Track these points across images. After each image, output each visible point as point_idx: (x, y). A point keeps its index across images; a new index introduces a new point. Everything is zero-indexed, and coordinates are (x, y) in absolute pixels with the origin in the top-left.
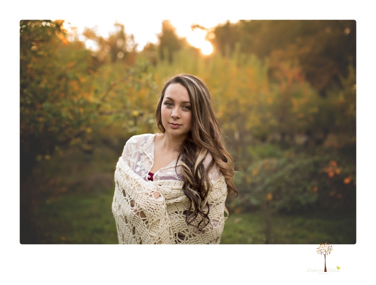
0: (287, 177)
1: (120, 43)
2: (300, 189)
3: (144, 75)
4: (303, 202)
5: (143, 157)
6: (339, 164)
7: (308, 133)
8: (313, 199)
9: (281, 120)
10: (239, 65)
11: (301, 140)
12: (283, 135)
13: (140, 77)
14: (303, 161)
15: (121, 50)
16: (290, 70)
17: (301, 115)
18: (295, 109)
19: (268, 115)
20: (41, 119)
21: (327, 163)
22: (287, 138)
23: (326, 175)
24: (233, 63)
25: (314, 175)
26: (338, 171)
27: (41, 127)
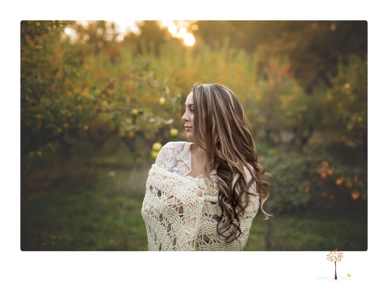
0: (279, 177)
1: (100, 31)
2: (292, 190)
3: (144, 72)
4: (295, 203)
5: (180, 164)
6: (331, 165)
7: (295, 130)
8: (305, 199)
9: (269, 118)
10: (227, 61)
11: (287, 137)
12: (268, 132)
13: (141, 75)
14: (294, 160)
15: (101, 39)
16: (279, 67)
17: (289, 113)
18: (284, 106)
19: (256, 112)
20: (39, 116)
21: (319, 163)
22: (272, 135)
23: (318, 175)
24: (220, 58)
25: (306, 176)
26: (330, 172)
27: (39, 124)
